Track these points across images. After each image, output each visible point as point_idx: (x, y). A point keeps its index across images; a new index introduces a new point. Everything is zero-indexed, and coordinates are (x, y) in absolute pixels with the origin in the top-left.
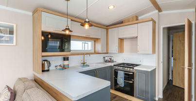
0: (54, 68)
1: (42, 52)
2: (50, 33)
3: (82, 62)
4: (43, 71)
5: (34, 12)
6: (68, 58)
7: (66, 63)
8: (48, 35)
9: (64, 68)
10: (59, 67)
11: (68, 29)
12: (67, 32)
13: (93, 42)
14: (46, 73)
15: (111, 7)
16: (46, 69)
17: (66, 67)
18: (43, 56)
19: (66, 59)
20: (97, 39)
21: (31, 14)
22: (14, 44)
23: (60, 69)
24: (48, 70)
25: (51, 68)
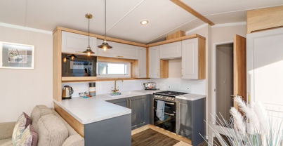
0: (78, 96)
1: (63, 76)
2: (73, 55)
3: (113, 89)
4: (63, 98)
5: (55, 30)
6: (94, 84)
7: (92, 89)
8: (71, 57)
9: (90, 95)
10: (83, 95)
12: (89, 54)
13: (129, 65)
14: (67, 101)
15: (144, 22)
16: (67, 96)
17: (92, 94)
18: (63, 81)
19: (92, 85)
20: (135, 60)
21: (51, 33)
22: (33, 67)
23: (84, 97)
24: (70, 98)
25: (73, 96)
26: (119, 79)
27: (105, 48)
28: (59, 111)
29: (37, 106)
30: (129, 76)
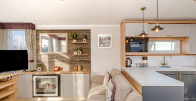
0: (135, 65)
1: (126, 52)
2: (132, 38)
3: (163, 63)
4: (127, 66)
5: (122, 24)
6: (147, 57)
7: (145, 62)
8: (130, 39)
9: (143, 66)
10: (138, 65)
11: (144, 34)
12: (143, 36)
13: (179, 42)
14: (128, 68)
16: (129, 65)
17: (145, 65)
18: (126, 55)
19: (145, 58)
20: (185, 38)
21: (120, 25)
22: (111, 47)
23: (139, 67)
24: (130, 66)
25: (132, 65)
26: (168, 55)
27: (157, 30)
28: (124, 73)
29: (113, 69)
30: (179, 52)
